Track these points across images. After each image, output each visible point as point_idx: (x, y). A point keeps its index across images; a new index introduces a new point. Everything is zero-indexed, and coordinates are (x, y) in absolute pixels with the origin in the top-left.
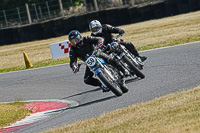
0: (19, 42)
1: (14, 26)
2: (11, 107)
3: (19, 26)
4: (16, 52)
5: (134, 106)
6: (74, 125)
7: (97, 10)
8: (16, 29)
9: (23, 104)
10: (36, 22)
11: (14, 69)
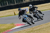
0: (13, 9)
1: (11, 5)
2: (11, 25)
3: (13, 5)
4: (12, 11)
5: (42, 25)
6: (26, 29)
7: (32, 1)
8: (12, 5)
9: (14, 24)
10: (17, 4)
11: (11, 15)
